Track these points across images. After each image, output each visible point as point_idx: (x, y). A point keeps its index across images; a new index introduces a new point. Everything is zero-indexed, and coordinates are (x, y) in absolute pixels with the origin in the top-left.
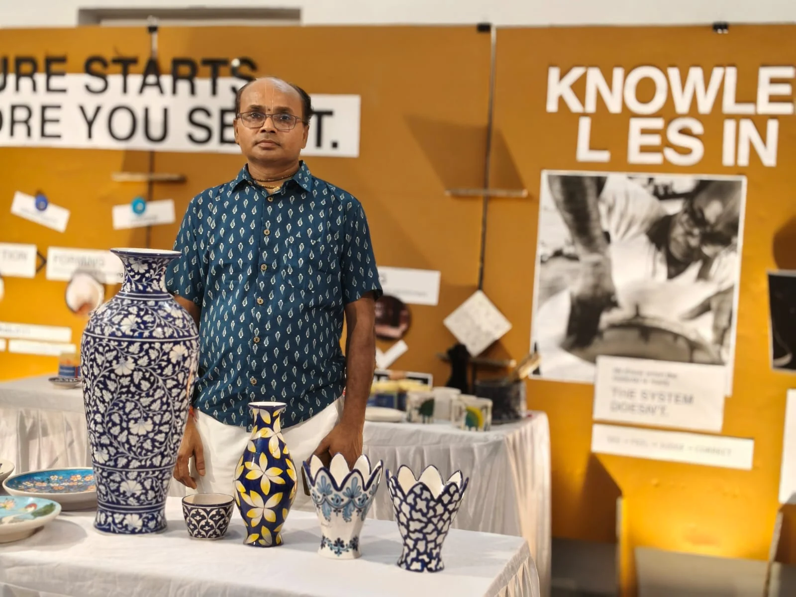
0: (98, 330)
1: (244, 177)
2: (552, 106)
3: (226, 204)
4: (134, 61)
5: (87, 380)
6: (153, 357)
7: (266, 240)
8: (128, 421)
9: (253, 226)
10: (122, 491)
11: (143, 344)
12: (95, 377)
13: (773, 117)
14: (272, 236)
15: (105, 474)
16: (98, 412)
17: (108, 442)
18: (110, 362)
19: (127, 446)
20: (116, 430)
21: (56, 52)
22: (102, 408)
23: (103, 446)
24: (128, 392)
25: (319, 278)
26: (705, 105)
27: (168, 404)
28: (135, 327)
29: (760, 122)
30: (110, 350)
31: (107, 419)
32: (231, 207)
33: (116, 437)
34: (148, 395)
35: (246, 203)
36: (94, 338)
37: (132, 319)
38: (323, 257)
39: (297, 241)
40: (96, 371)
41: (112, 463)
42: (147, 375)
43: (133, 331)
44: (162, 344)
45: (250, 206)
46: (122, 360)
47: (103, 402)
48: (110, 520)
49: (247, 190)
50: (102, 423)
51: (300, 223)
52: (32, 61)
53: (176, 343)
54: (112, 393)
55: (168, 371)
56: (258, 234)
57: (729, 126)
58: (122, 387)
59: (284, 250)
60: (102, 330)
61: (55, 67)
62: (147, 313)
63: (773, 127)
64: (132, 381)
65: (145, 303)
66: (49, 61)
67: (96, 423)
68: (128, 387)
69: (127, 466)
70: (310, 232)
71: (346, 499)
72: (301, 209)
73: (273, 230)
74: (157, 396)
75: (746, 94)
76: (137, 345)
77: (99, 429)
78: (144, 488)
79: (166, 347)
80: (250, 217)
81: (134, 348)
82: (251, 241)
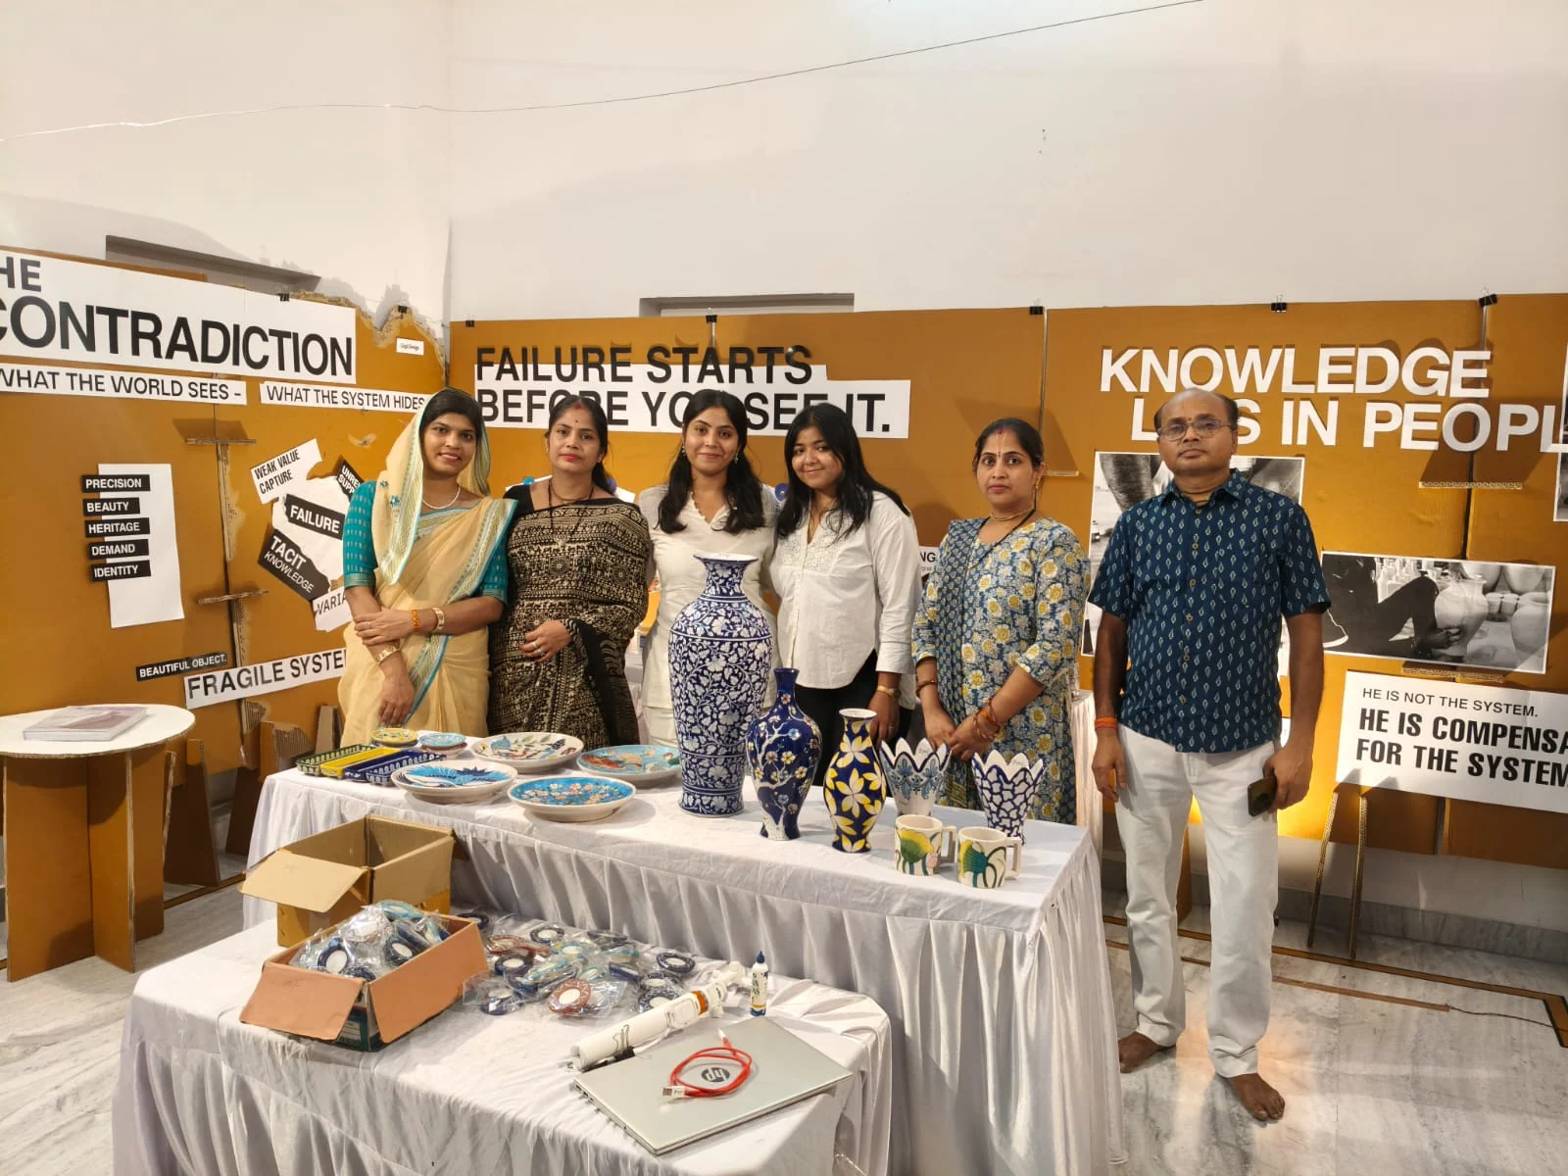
0: (690, 631)
1: (1172, 490)
2: (1105, 387)
3: (1153, 520)
4: (695, 350)
5: (679, 676)
6: (741, 655)
7: (1195, 554)
8: (718, 714)
9: (1180, 541)
10: (710, 776)
11: (733, 643)
12: (688, 673)
13: (1334, 397)
14: (1201, 549)
15: (694, 760)
16: (690, 704)
17: (699, 732)
18: (704, 660)
19: (716, 735)
20: (706, 721)
21: (621, 342)
22: (694, 701)
23: (693, 735)
24: (720, 686)
25: (1254, 591)
26: (1263, 386)
27: (752, 696)
28: (725, 628)
29: (1320, 402)
30: (703, 649)
31: (699, 711)
32: (1157, 522)
33: (706, 727)
34: (736, 689)
35: (1173, 517)
36: (687, 638)
37: (722, 620)
38: (1257, 569)
39: (1228, 554)
40: (689, 668)
41: (702, 751)
42: (736, 671)
43: (724, 631)
44: (749, 642)
45: (1177, 521)
46: (714, 658)
47: (696, 696)
48: (698, 801)
49: (1174, 504)
50: (693, 715)
51: (1231, 534)
52: (599, 351)
53: (760, 641)
54: (704, 688)
55: (753, 667)
56: (1187, 549)
57: (1288, 406)
58: (714, 682)
59: (1213, 563)
60: (695, 631)
61: (620, 357)
62: (733, 615)
63: (1333, 406)
64: (723, 677)
65: (730, 605)
66: (614, 351)
67: (687, 714)
68: (720, 682)
69: (715, 753)
70: (1242, 543)
71: (925, 779)
72: (1232, 519)
73: (1201, 543)
74: (743, 690)
75: (1306, 373)
76: (728, 645)
77: (691, 719)
78: (729, 773)
79: (752, 645)
80: (1177, 532)
81: (725, 647)
82: (1179, 557)
